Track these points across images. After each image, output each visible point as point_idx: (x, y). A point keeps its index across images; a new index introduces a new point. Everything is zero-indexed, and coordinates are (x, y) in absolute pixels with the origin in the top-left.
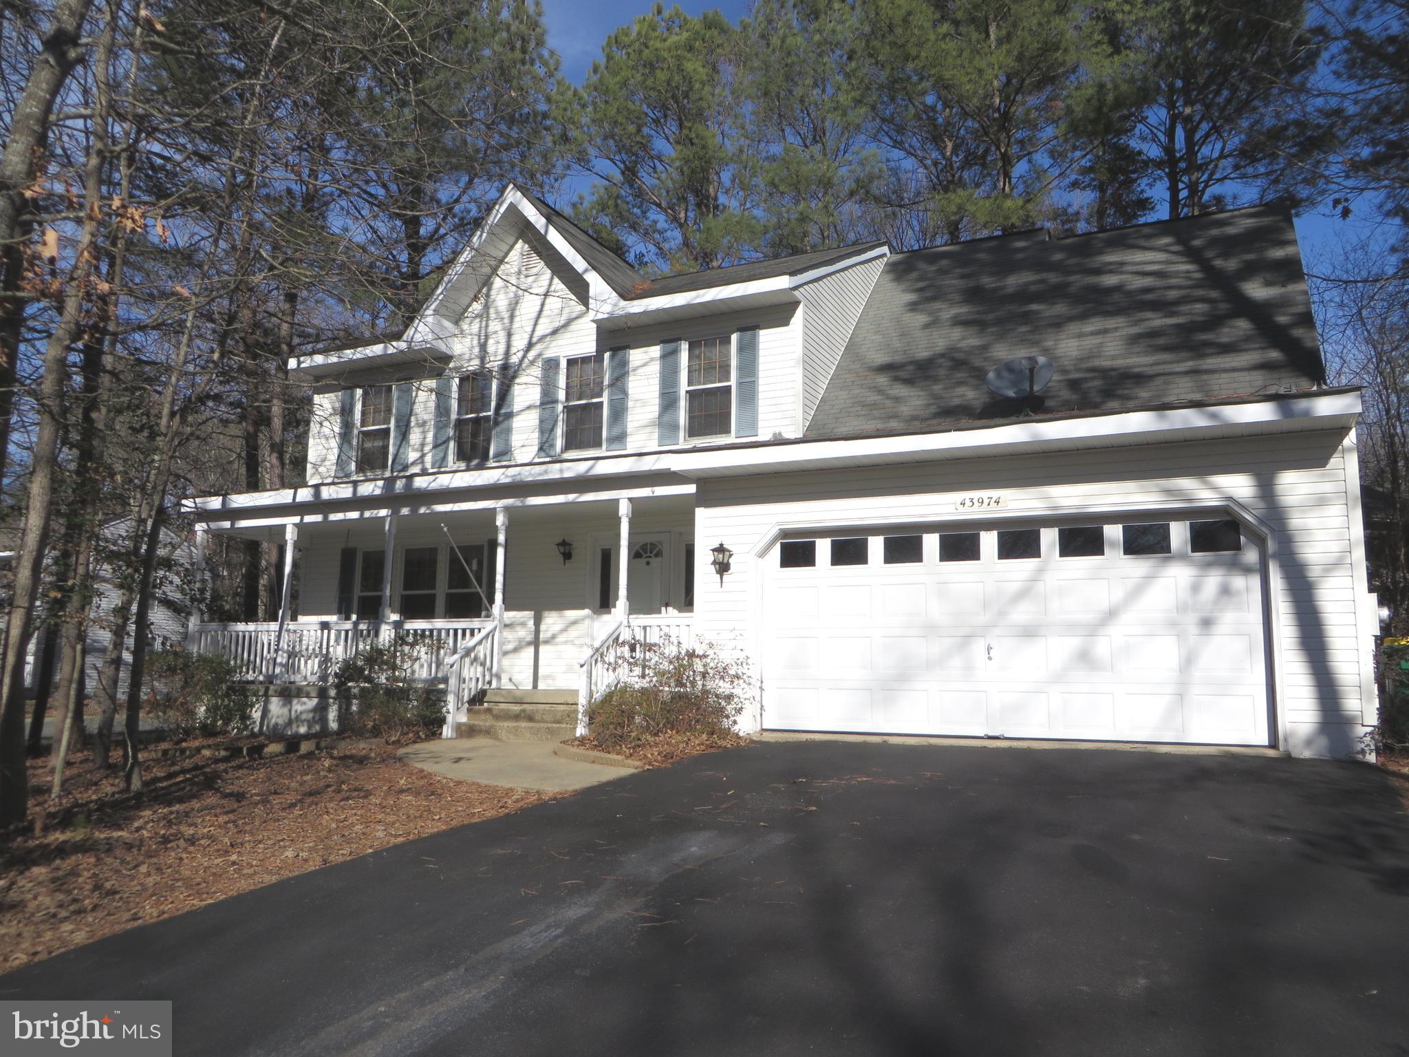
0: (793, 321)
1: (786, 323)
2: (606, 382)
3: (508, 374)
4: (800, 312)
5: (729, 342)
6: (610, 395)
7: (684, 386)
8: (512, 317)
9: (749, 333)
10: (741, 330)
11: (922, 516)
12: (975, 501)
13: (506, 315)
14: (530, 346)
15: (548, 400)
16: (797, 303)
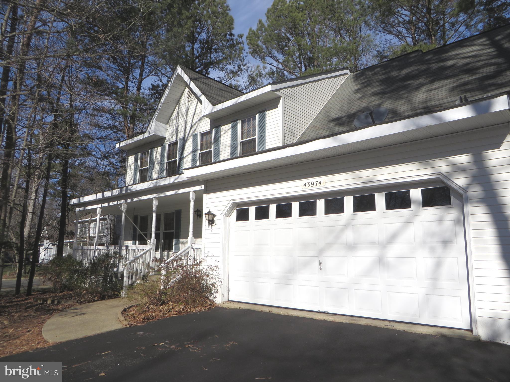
0: (279, 105)
1: (276, 107)
2: (213, 141)
3: (184, 140)
4: (281, 101)
5: (255, 119)
6: (215, 146)
7: (239, 140)
8: (187, 115)
9: (262, 113)
10: (259, 113)
11: (287, 193)
12: (310, 184)
13: (185, 115)
14: (191, 127)
15: (194, 151)
16: (280, 97)
